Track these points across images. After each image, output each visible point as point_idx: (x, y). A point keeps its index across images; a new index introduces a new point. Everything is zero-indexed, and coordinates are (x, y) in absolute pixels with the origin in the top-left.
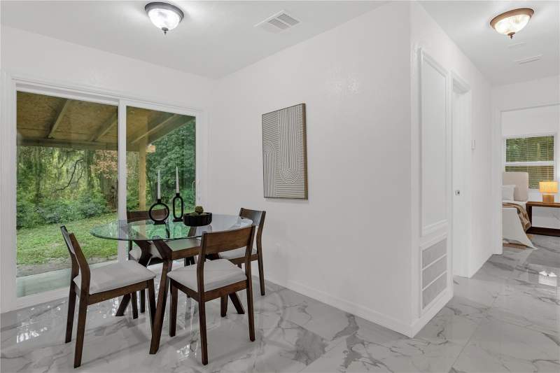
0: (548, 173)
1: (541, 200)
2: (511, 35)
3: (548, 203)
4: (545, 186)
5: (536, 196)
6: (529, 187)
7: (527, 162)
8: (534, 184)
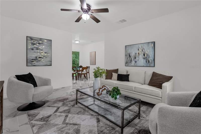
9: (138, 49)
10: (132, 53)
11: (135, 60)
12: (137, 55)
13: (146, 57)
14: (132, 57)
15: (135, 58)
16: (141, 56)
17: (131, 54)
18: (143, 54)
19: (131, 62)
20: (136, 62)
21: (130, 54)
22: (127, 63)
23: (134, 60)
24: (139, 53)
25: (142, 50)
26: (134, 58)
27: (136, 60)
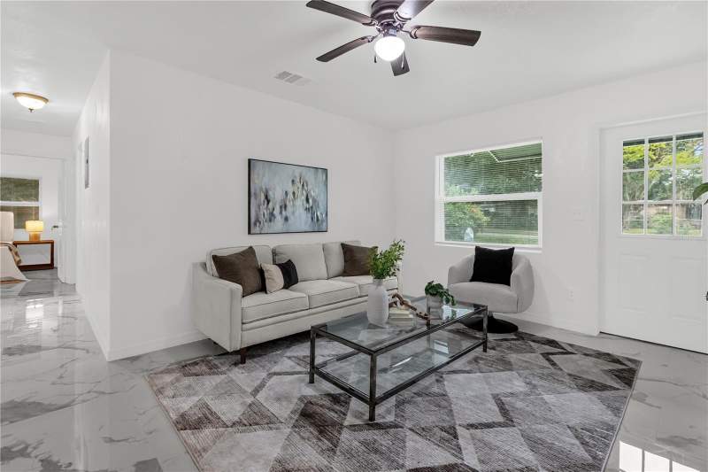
0: (33, 214)
1: (27, 239)
2: (31, 110)
3: (34, 241)
4: (32, 226)
5: (23, 236)
6: (16, 227)
7: (12, 202)
8: (20, 224)
9: (293, 181)
10: (274, 189)
11: (284, 213)
12: (290, 196)
13: (312, 207)
14: (275, 204)
15: (286, 206)
16: (300, 202)
17: (270, 193)
18: (304, 198)
19: (270, 221)
20: (286, 219)
21: (267, 191)
22: (258, 224)
23: (281, 213)
24: (294, 193)
25: (303, 185)
26: (281, 207)
27: (288, 215)
